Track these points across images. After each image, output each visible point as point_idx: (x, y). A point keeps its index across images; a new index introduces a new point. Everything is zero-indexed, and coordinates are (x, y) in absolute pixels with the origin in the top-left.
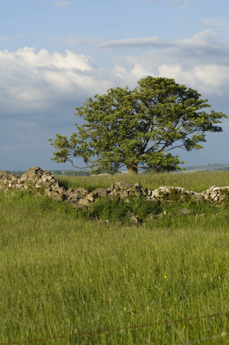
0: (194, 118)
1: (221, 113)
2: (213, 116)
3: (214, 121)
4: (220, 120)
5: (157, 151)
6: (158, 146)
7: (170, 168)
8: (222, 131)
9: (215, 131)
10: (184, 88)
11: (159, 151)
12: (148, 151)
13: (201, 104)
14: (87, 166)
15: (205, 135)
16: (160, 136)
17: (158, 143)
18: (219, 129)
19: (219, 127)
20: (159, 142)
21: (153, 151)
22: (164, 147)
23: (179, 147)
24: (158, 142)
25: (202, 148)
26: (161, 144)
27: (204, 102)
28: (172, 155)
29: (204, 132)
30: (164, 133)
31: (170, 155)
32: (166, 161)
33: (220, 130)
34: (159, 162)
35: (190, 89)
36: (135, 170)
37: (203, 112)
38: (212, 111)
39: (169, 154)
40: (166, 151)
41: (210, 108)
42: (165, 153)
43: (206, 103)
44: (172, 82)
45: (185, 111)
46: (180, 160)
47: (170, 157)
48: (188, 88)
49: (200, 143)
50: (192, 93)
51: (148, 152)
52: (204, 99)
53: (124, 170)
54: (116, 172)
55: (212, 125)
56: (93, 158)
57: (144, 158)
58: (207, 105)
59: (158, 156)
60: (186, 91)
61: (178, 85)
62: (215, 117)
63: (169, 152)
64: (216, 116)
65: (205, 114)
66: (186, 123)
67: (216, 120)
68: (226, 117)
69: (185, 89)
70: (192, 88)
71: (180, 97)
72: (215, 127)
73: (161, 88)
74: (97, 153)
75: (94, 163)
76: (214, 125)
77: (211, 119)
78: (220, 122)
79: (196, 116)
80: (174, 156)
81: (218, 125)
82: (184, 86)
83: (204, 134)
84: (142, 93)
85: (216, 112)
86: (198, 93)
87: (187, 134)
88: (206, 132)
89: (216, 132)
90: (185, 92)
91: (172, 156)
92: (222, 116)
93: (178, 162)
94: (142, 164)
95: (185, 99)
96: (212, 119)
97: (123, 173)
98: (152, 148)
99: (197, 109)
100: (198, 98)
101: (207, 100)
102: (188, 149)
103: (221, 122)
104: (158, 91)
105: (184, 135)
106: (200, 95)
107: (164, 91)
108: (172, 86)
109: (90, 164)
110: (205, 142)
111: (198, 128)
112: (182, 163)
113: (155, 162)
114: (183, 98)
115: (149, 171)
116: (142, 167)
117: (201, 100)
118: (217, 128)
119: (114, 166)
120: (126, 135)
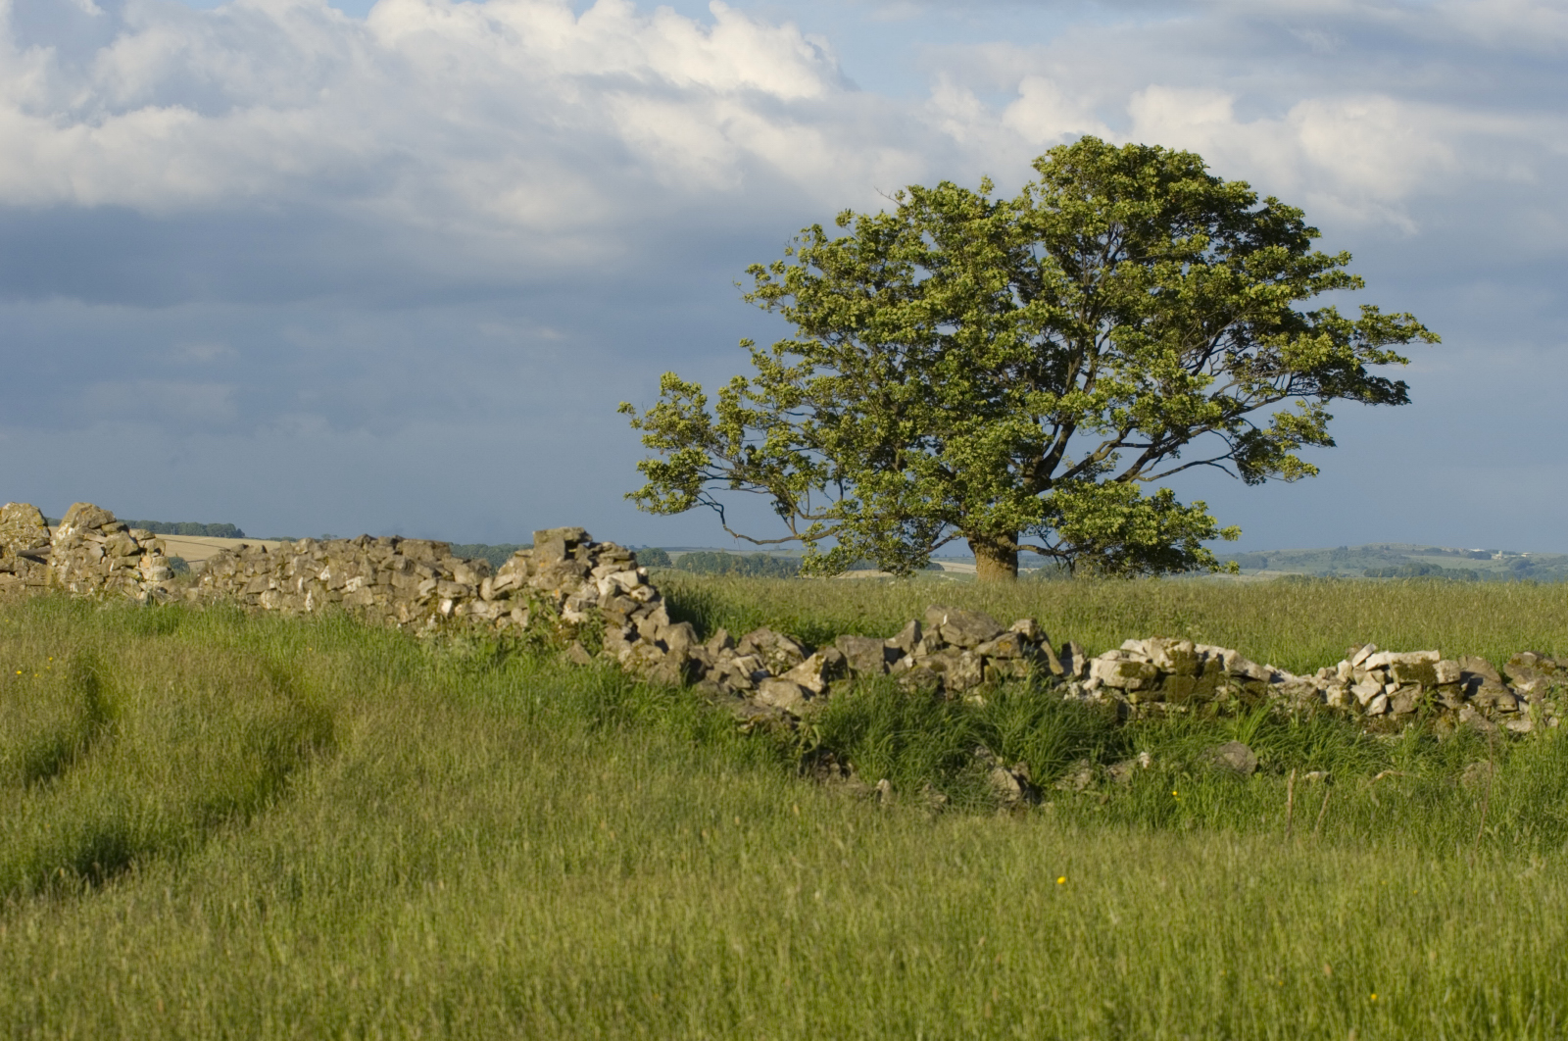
0: (1282, 337)
1: (1408, 318)
2: (1373, 328)
3: (1373, 354)
4: (1399, 349)
5: (1112, 476)
6: (1116, 458)
7: (1164, 558)
8: (1407, 401)
9: (1376, 402)
10: (1243, 196)
11: (1120, 480)
12: (1069, 475)
13: (1323, 274)
14: (792, 535)
15: (1329, 417)
16: (1126, 409)
17: (1117, 444)
18: (1393, 391)
19: (1394, 381)
20: (1122, 436)
21: (1092, 478)
22: (1142, 461)
23: (1208, 462)
24: (1114, 436)
25: (1312, 472)
26: (1128, 445)
27: (1332, 265)
28: (1177, 498)
29: (1324, 402)
31: (1168, 497)
32: (1154, 524)
33: (1394, 394)
34: (1121, 528)
35: (1271, 201)
36: (1008, 558)
37: (1328, 312)
38: (1366, 308)
39: (1164, 494)
40: (1151, 480)
41: (1359, 290)
42: (1147, 488)
43: (1340, 269)
44: (1190, 166)
45: (1242, 302)
46: (1218, 524)
47: (1169, 508)
48: (1262, 197)
49: (1307, 453)
50: (1279, 222)
51: (1070, 483)
52: (1331, 253)
54: (922, 566)
55: (1361, 371)
56: (820, 500)
57: (1049, 509)
58: (1346, 279)
59: (1113, 499)
60: (1253, 209)
61: (1213, 182)
62: (1379, 335)
63: (1169, 484)
64: (1381, 331)
65: (1335, 318)
66: (1246, 356)
67: (1384, 349)
68: (1431, 339)
69: (1251, 201)
71: (1226, 239)
72: (1380, 380)
73: (1140, 194)
74: (839, 478)
75: (821, 521)
76: (1373, 370)
77: (1361, 346)
78: (1399, 360)
79: (1292, 325)
80: (1186, 506)
81: (1391, 373)
82: (1246, 186)
83: (1327, 409)
84: (1050, 211)
85: (1384, 312)
86: (1307, 225)
87: (1249, 409)
88: (1336, 401)
89: (1381, 405)
90: (1249, 217)
91: (1179, 504)
92: (1415, 330)
93: (1208, 534)
94: (1042, 536)
95: (1245, 249)
96: (1364, 342)
97: (949, 574)
98: (1088, 466)
99: (1301, 294)
100: (1305, 245)
101: (1346, 258)
102: (1250, 474)
103: (1404, 361)
104: (1125, 206)
105: (1231, 412)
106: (1313, 231)
107: (1155, 207)
108: (1194, 186)
109: (804, 527)
110: (1328, 448)
111: (1300, 384)
112: (1227, 535)
113: (1101, 528)
114: (1236, 241)
115: (1072, 568)
116: (1038, 549)
117: (1319, 255)
118: (1387, 387)
119: (912, 537)
120: (973, 398)
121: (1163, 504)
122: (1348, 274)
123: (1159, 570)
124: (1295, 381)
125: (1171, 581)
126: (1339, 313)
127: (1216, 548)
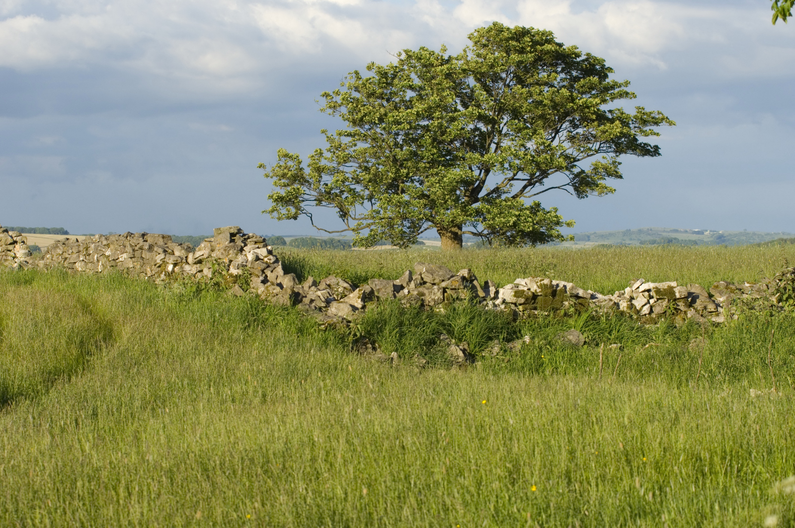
0: (596, 123)
1: (659, 113)
2: (641, 119)
3: (642, 131)
4: (655, 128)
5: (510, 196)
6: (512, 186)
7: (537, 237)
8: (659, 154)
9: (643, 155)
10: (575, 54)
11: (513, 197)
12: (488, 195)
13: (616, 91)
14: (347, 228)
15: (620, 163)
16: (517, 162)
17: (513, 179)
18: (652, 150)
19: (653, 145)
20: (515, 175)
21: (499, 196)
22: (525, 187)
23: (559, 188)
24: (510, 174)
25: (611, 191)
26: (517, 179)
27: (620, 86)
28: (542, 206)
29: (617, 156)
30: (526, 155)
31: (538, 205)
32: (530, 220)
33: (654, 151)
34: (514, 223)
35: (588, 54)
36: (457, 238)
37: (618, 110)
38: (638, 108)
39: (535, 204)
40: (529, 197)
41: (634, 99)
42: (527, 201)
43: (624, 89)
44: (547, 38)
45: (575, 107)
46: (563, 219)
47: (538, 211)
48: (584, 53)
49: (610, 182)
50: (593, 65)
51: (488, 199)
52: (620, 80)
53: (429, 239)
54: (414, 243)
55: (636, 140)
56: (361, 210)
57: (478, 213)
58: (627, 93)
59: (510, 207)
60: (578, 59)
61: (560, 45)
62: (645, 122)
63: (537, 199)
64: (647, 120)
65: (622, 113)
66: (577, 133)
67: (647, 128)
68: (671, 123)
69: (578, 55)
70: (593, 54)
71: (566, 74)
72: (645, 144)
73: (522, 51)
74: (370, 198)
75: (361, 221)
76: (641, 139)
77: (635, 127)
78: (655, 134)
79: (601, 118)
80: (547, 209)
81: (651, 141)
82: (576, 48)
83: (619, 159)
84: (478, 60)
85: (647, 110)
86: (607, 66)
87: (579, 160)
88: (623, 156)
89: (647, 157)
90: (578, 63)
91: (544, 209)
92: (663, 119)
93: (558, 223)
94: (474, 226)
95: (577, 79)
96: (637, 125)
97: (428, 246)
98: (497, 190)
99: (604, 101)
100: (606, 76)
101: (627, 83)
102: (580, 193)
103: (658, 134)
104: (515, 57)
105: (571, 161)
106: (610, 69)
107: (530, 57)
108: (548, 47)
109: (353, 224)
110: (619, 180)
111: (605, 147)
112: (568, 225)
113: (504, 223)
114: (571, 75)
115: (490, 243)
116: (473, 233)
117: (613, 81)
118: (649, 148)
119: (408, 228)
120: (438, 157)
121: (536, 209)
122: (628, 91)
123: (534, 242)
124: (602, 145)
125: (540, 247)
126: (624, 111)
127: (562, 230)
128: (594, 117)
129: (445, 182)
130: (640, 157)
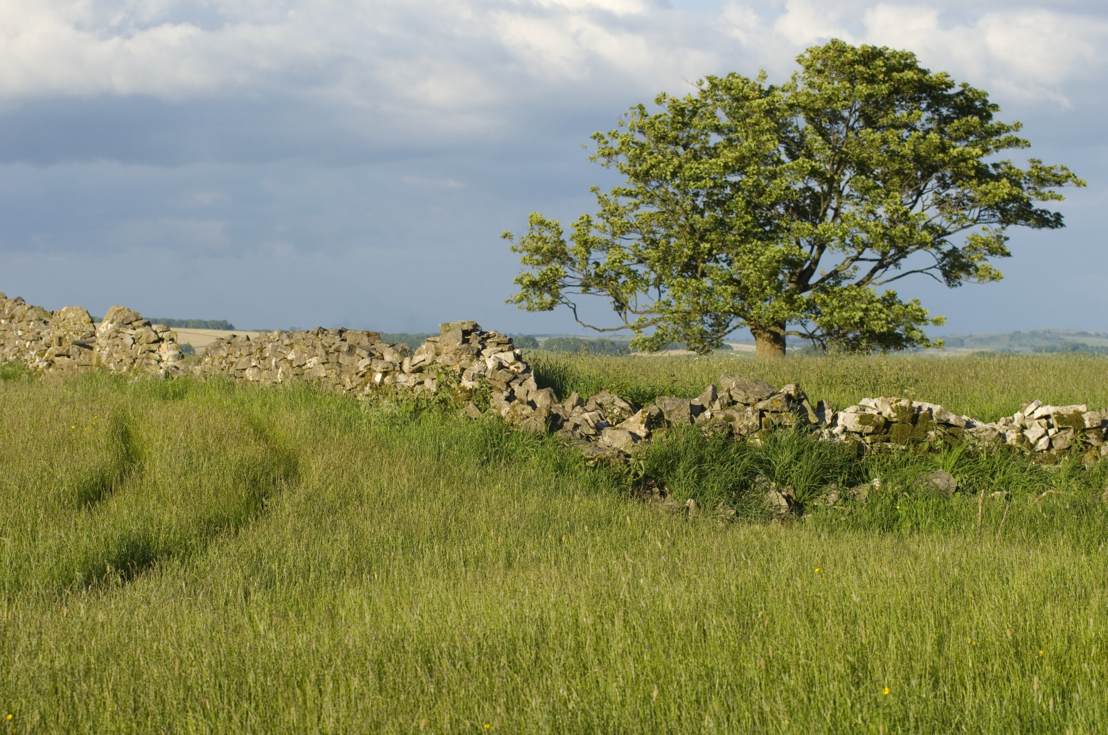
0: (975, 182)
1: (1063, 169)
2: (1038, 176)
3: (1038, 194)
4: (1057, 190)
5: (853, 282)
6: (856, 269)
7: (891, 340)
8: (1062, 225)
9: (1039, 227)
10: (946, 83)
11: (858, 285)
12: (823, 280)
13: (1003, 137)
14: (624, 324)
15: (1007, 239)
16: (864, 236)
17: (857, 259)
18: (1052, 219)
19: (1052, 212)
20: (860, 253)
21: (838, 283)
22: (874, 271)
23: (921, 271)
24: (853, 252)
25: (996, 277)
26: (864, 259)
27: (1008, 131)
28: (899, 297)
29: (1003, 228)
30: (876, 225)
31: (893, 296)
32: (883, 316)
33: (1056, 221)
34: (861, 319)
35: (965, 85)
36: (779, 341)
37: (1005, 163)
38: (1033, 161)
39: (889, 294)
40: (880, 284)
41: (1027, 149)
42: (877, 290)
43: (1014, 134)
44: (906, 62)
45: (947, 159)
46: (930, 314)
47: (893, 304)
48: (958, 83)
50: (970, 101)
51: (821, 287)
52: (1008, 122)
53: (738, 342)
54: (717, 347)
55: (1030, 205)
56: (645, 300)
57: (810, 306)
58: (1017, 141)
59: (854, 298)
60: (951, 92)
61: (925, 72)
62: (1042, 181)
63: (892, 287)
64: (1045, 178)
65: (1010, 168)
66: (948, 195)
67: (1045, 190)
68: (1079, 184)
69: (950, 86)
71: (933, 112)
72: (1043, 211)
73: (871, 80)
74: (658, 282)
75: (645, 315)
76: (1037, 205)
77: (1029, 188)
78: (1056, 197)
79: (982, 174)
80: (905, 302)
81: (1052, 206)
82: (947, 76)
83: (1005, 233)
84: (811, 91)
85: (1046, 164)
86: (991, 102)
87: (950, 233)
88: (1012, 227)
89: (1044, 229)
90: (950, 97)
91: (901, 301)
92: (1068, 176)
93: (921, 319)
94: (802, 324)
95: (948, 120)
96: (1031, 185)
97: (738, 352)
98: (834, 274)
99: (986, 151)
100: (989, 116)
101: (1018, 126)
102: (951, 279)
103: (1059, 198)
104: (863, 89)
105: (939, 234)
106: (995, 107)
107: (884, 89)
108: (909, 74)
109: (633, 319)
110: (1006, 259)
111: (986, 215)
112: (937, 322)
113: (847, 319)
114: (940, 114)
115: (824, 347)
116: (800, 334)
117: (999, 124)
118: (1048, 216)
119: (710, 326)
120: (754, 227)
121: (890, 300)
122: (1019, 138)
123: (886, 348)
124: (982, 213)
125: (895, 355)
126: (1013, 165)
127: (928, 330)
128: (972, 173)
129: (761, 262)
130: (1036, 230)
